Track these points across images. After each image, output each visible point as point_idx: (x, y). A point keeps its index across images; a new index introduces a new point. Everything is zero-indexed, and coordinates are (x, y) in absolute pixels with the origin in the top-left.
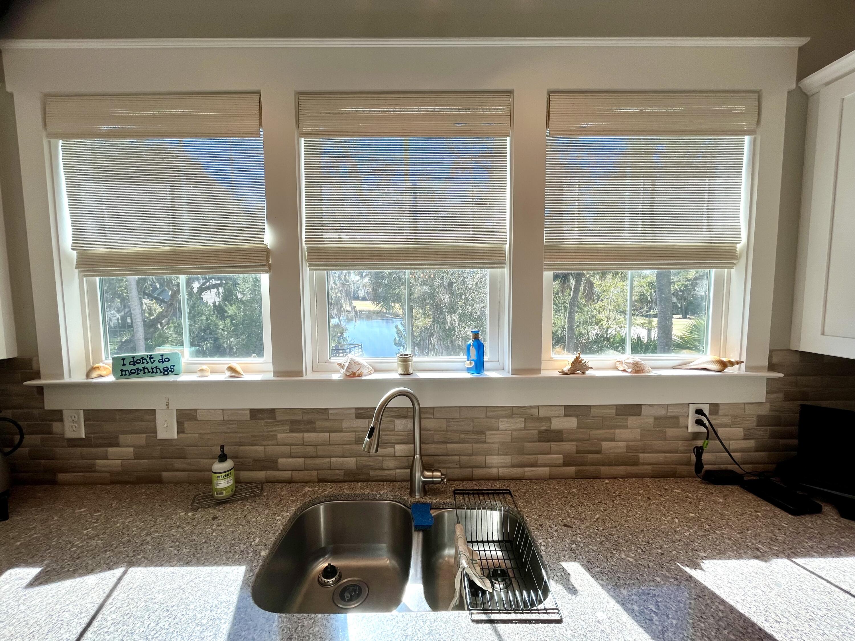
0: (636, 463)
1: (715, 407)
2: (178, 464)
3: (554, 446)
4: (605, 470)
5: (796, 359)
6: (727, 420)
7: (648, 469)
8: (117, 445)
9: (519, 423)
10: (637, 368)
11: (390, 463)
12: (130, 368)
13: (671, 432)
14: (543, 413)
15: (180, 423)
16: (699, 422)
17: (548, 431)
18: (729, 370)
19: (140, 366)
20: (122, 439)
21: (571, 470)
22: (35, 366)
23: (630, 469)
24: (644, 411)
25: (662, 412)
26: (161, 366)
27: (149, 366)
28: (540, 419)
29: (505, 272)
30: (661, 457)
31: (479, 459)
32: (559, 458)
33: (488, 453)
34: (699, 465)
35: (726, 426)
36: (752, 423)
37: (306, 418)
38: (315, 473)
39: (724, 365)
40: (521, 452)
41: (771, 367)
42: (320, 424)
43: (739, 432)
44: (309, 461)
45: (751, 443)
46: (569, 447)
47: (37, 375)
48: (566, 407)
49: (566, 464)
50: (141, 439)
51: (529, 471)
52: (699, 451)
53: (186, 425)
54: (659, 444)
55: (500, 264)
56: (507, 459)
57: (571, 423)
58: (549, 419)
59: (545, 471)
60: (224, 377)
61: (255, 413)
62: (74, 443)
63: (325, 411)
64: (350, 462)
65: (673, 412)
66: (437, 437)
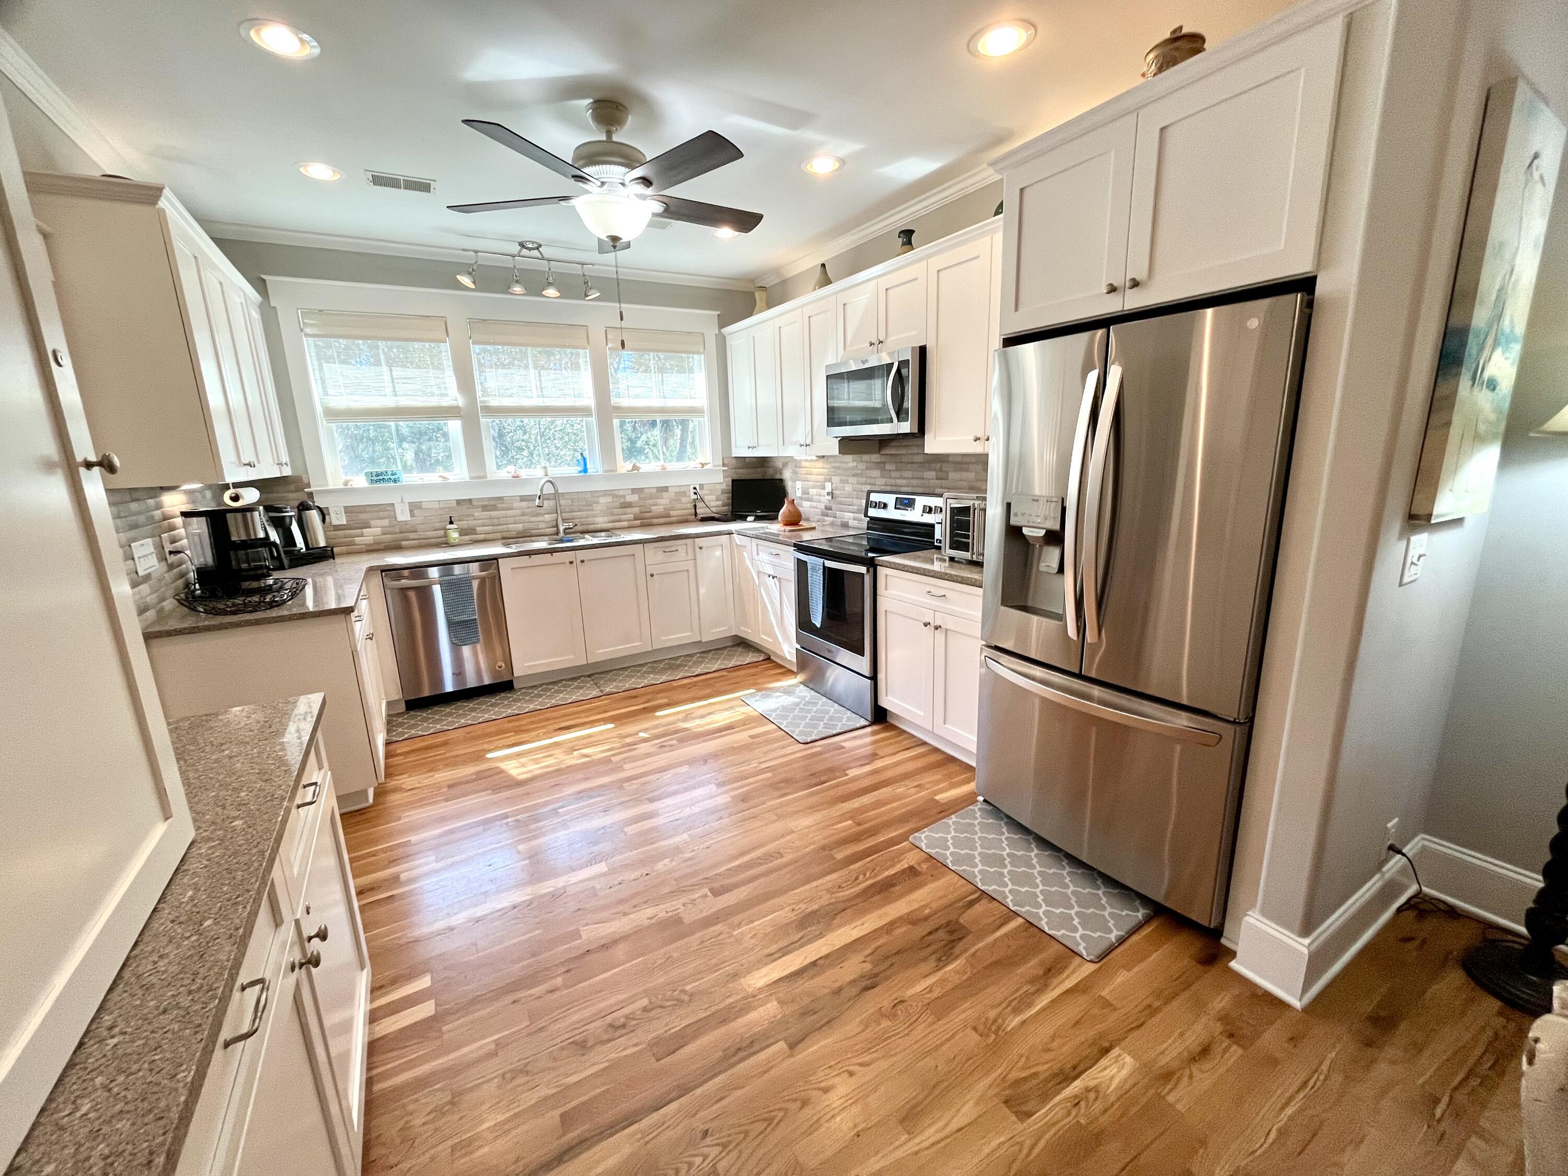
0: (669, 517)
1: (701, 486)
2: (412, 536)
3: (628, 510)
4: (655, 521)
5: (734, 461)
6: (707, 492)
7: (675, 519)
8: (370, 527)
9: (610, 499)
10: (664, 468)
11: (542, 525)
12: (375, 478)
13: (684, 499)
14: (621, 493)
15: (411, 511)
16: (695, 493)
17: (625, 503)
18: (706, 467)
19: (381, 477)
20: (372, 523)
21: (638, 522)
22: (305, 481)
23: (668, 520)
24: (670, 489)
25: (678, 490)
26: (393, 478)
27: (386, 477)
28: (620, 496)
29: (593, 420)
30: (680, 512)
31: (590, 520)
32: (631, 516)
33: (595, 516)
34: (696, 514)
35: (707, 495)
36: (719, 493)
37: (492, 502)
38: (499, 534)
39: (703, 465)
40: (612, 514)
41: (724, 465)
42: (499, 505)
43: (714, 497)
44: (495, 528)
45: (720, 503)
46: (636, 510)
47: (309, 486)
48: (632, 489)
49: (635, 519)
50: (386, 522)
51: (617, 525)
52: (695, 506)
53: (416, 511)
54: (679, 506)
55: (591, 415)
56: (606, 519)
57: (634, 498)
58: (624, 496)
59: (625, 524)
60: (439, 480)
61: (459, 502)
62: (337, 528)
63: (501, 499)
64: (520, 527)
65: (683, 489)
66: (567, 509)
